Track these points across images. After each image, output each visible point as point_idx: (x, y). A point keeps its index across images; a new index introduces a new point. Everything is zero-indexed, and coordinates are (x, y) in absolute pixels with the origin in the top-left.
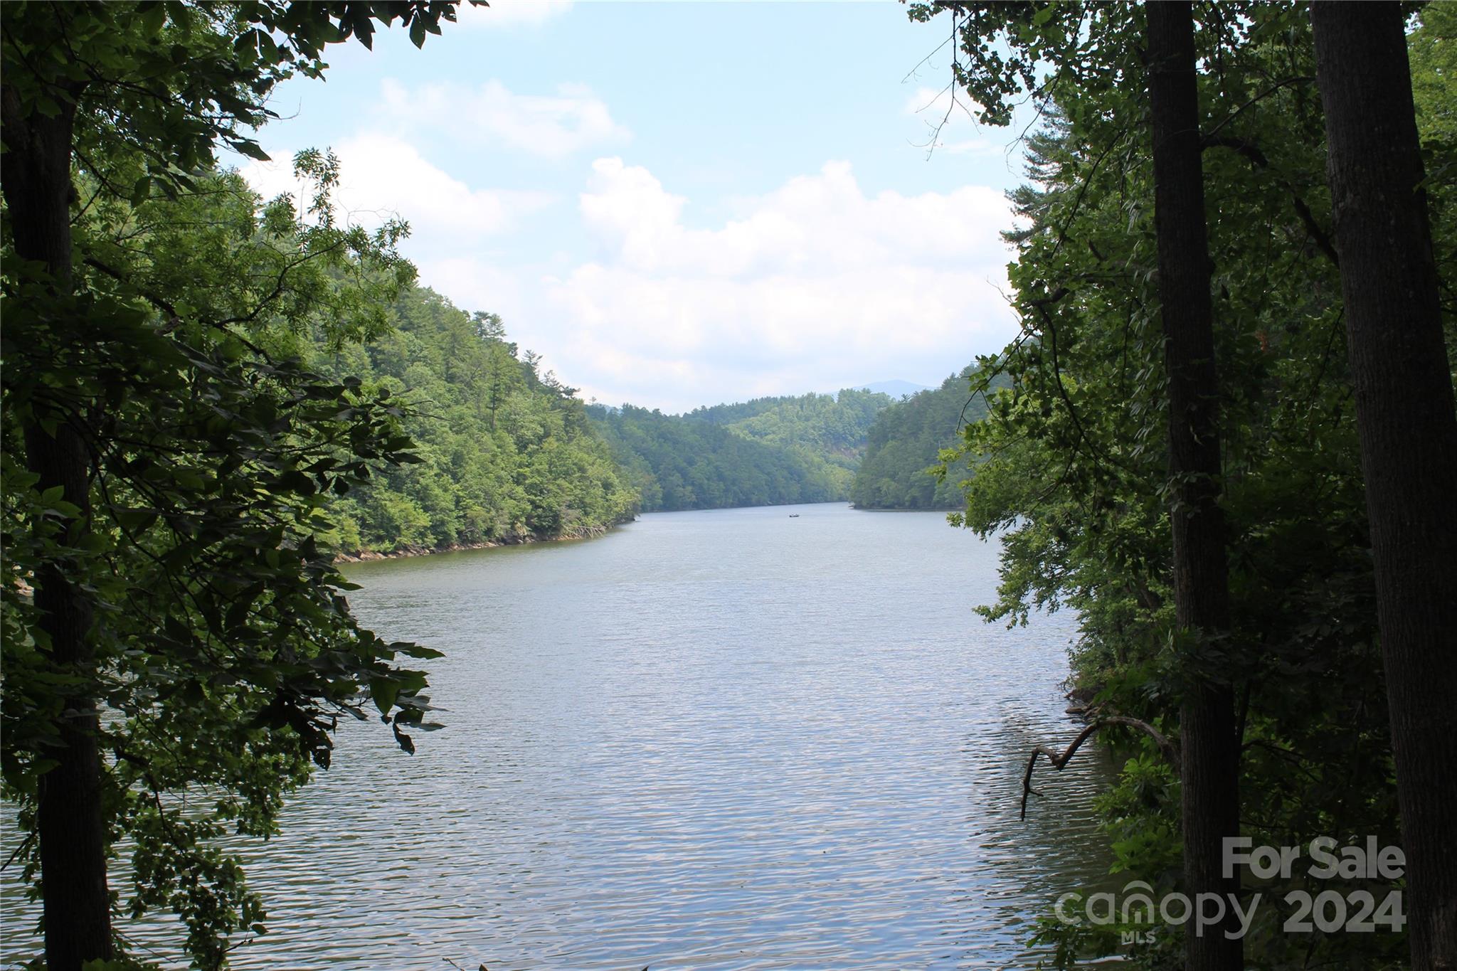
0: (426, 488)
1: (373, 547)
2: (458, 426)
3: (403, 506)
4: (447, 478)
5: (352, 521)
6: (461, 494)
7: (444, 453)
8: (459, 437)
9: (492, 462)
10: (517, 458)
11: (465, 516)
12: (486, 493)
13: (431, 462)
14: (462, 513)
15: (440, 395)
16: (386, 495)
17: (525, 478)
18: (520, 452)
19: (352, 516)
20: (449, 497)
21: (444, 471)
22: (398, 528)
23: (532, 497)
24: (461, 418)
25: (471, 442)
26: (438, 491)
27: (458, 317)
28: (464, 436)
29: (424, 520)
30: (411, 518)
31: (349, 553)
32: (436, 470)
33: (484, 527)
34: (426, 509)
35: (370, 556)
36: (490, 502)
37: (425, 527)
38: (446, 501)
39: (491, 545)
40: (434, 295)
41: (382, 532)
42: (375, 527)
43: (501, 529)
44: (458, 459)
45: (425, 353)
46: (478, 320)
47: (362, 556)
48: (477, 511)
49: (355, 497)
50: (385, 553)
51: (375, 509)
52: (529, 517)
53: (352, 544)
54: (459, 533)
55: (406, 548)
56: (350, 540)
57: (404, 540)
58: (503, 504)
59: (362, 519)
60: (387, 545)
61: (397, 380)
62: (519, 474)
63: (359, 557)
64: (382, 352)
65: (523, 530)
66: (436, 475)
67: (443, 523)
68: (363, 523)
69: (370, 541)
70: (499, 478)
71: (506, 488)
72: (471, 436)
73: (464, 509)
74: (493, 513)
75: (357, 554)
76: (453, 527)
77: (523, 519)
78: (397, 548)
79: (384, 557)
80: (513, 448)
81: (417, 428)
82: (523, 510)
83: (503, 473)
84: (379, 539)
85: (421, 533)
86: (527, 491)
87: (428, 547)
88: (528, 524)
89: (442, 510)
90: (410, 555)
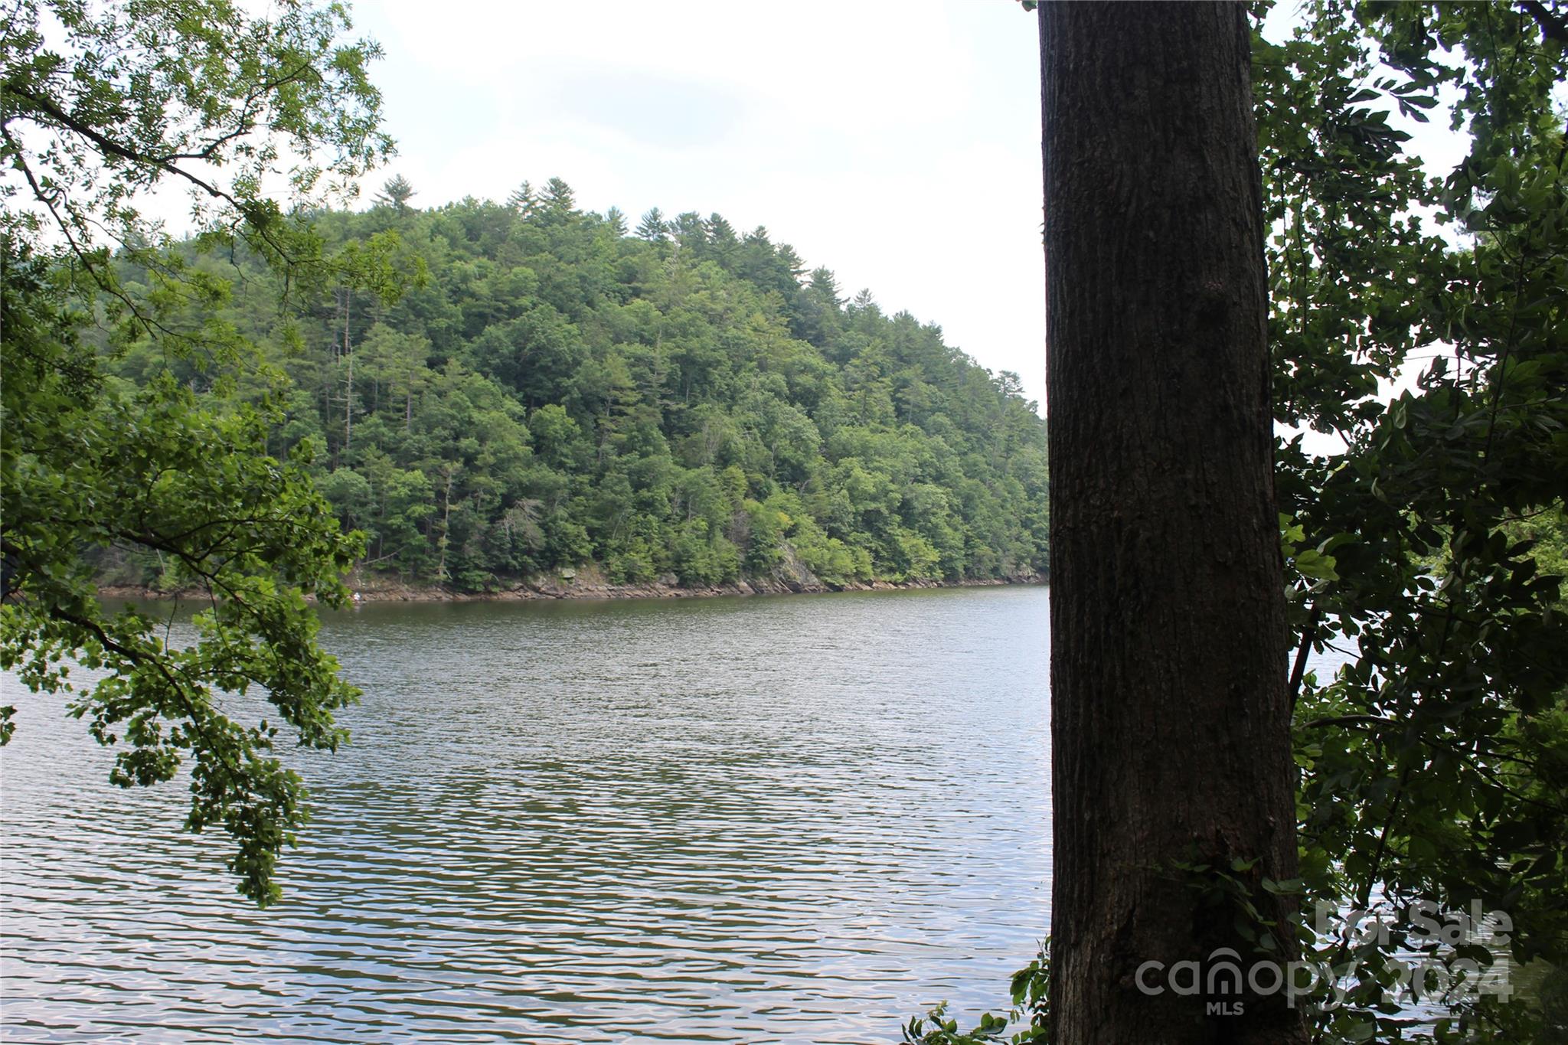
0: (936, 526)
1: (886, 577)
2: (972, 472)
3: (915, 542)
4: (958, 519)
5: (866, 553)
6: (970, 533)
7: (957, 495)
8: (971, 482)
9: (1002, 507)
10: (1026, 504)
11: (973, 554)
12: (995, 534)
13: (943, 503)
14: (970, 552)
15: (957, 443)
16: (899, 531)
17: (1033, 522)
18: (1030, 499)
19: (866, 548)
20: (958, 535)
21: (955, 512)
22: (908, 562)
23: (1039, 541)
24: (975, 465)
25: (983, 487)
26: (948, 530)
27: (981, 374)
28: (976, 481)
29: (934, 556)
30: (921, 553)
31: (862, 581)
32: (947, 511)
33: (990, 566)
34: (936, 545)
35: (882, 585)
36: (996, 543)
37: (933, 562)
38: (954, 538)
39: (997, 582)
40: (961, 353)
41: (893, 565)
42: (888, 560)
43: (1007, 568)
44: (968, 500)
45: (947, 404)
46: (1001, 378)
47: (874, 585)
48: (984, 550)
49: (871, 531)
50: (895, 584)
51: (889, 543)
52: (1034, 559)
53: (865, 574)
54: (966, 569)
55: (915, 580)
56: (862, 570)
57: (913, 573)
58: (1010, 546)
59: (876, 552)
60: (898, 576)
61: (917, 428)
62: (1028, 519)
63: (870, 586)
64: (907, 402)
65: (1028, 571)
66: (948, 515)
67: (951, 559)
68: (877, 556)
69: (882, 572)
70: (1008, 522)
71: (1015, 531)
72: (983, 481)
73: (972, 548)
74: (1000, 553)
75: (870, 583)
76: (959, 566)
77: (1029, 561)
78: (906, 580)
79: (893, 587)
80: (1023, 495)
81: (934, 473)
82: (1028, 552)
83: (1012, 517)
84: (891, 570)
85: (930, 568)
86: (1033, 534)
87: (936, 581)
88: (1032, 565)
89: (951, 548)
90: (918, 586)
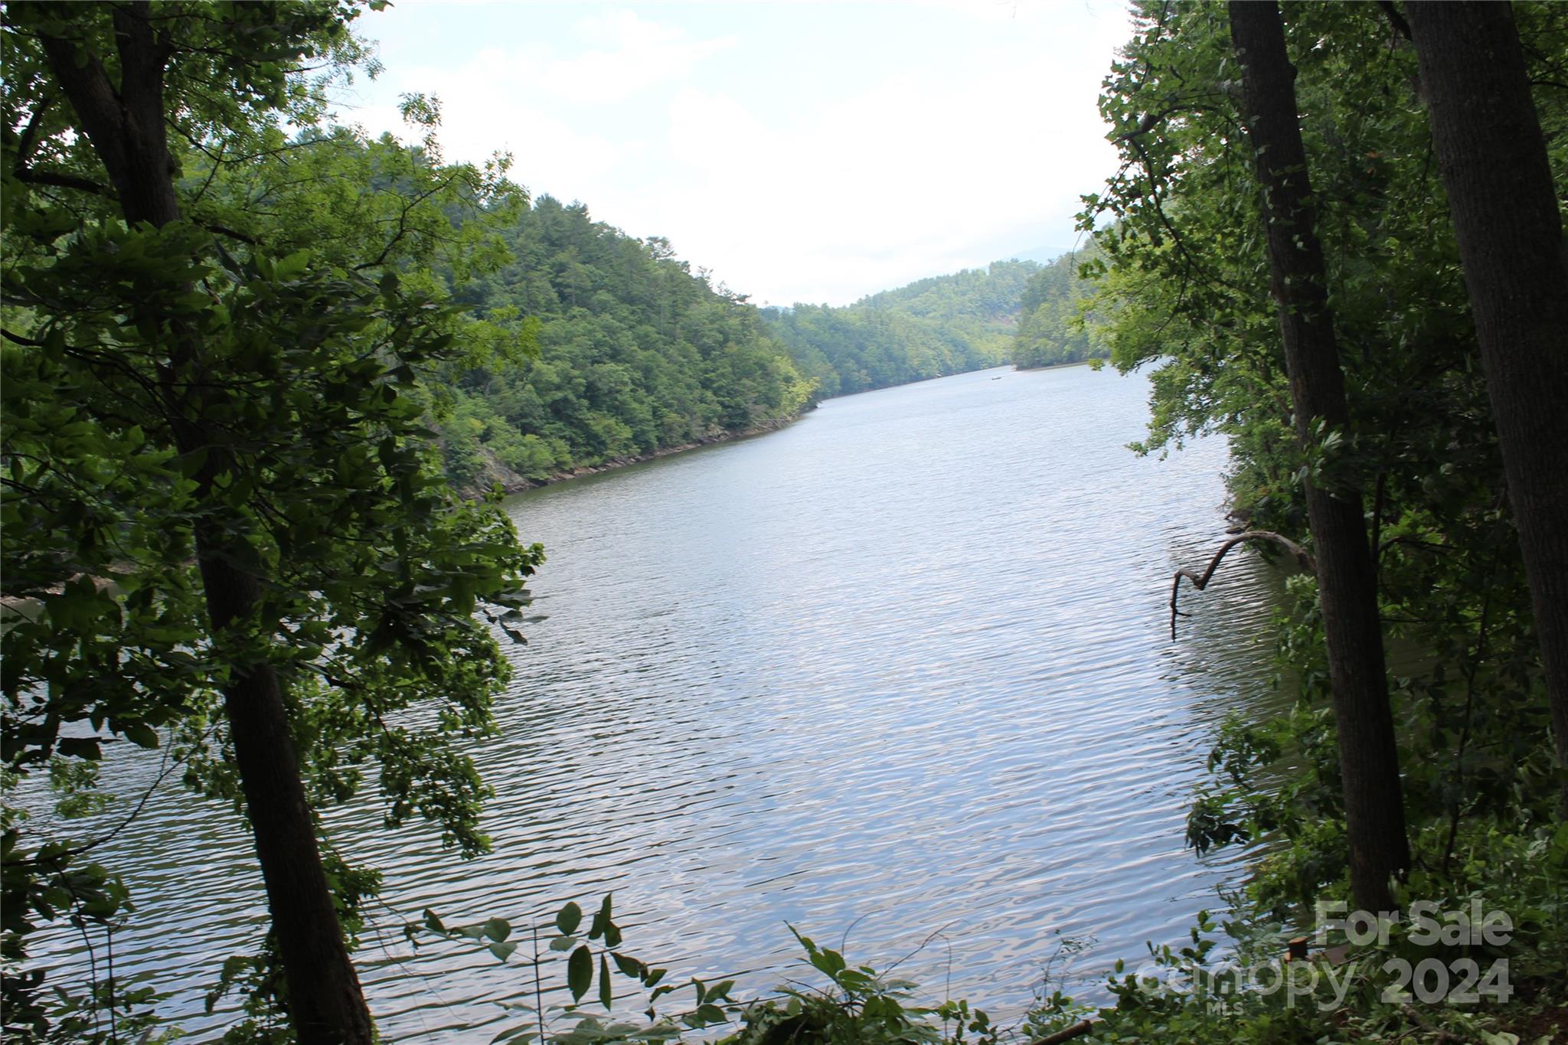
0: (623, 403)
1: (586, 462)
2: (645, 343)
3: (606, 422)
4: (642, 392)
5: (562, 442)
6: (656, 404)
7: (636, 368)
8: (646, 353)
9: (680, 372)
10: (702, 365)
11: (662, 424)
12: (679, 400)
13: (626, 379)
14: (659, 422)
15: (625, 318)
16: (589, 415)
17: (713, 382)
18: (705, 359)
19: (561, 438)
20: (645, 407)
21: (638, 385)
22: (603, 443)
23: (721, 399)
24: (647, 336)
25: (659, 356)
26: (635, 405)
27: (632, 245)
28: (651, 352)
29: (626, 433)
30: (614, 433)
31: (563, 471)
32: (631, 387)
33: (681, 431)
34: (626, 422)
35: (583, 471)
36: (683, 409)
37: (628, 439)
38: (643, 411)
39: (690, 447)
40: (607, 227)
41: (590, 449)
42: (583, 445)
43: (697, 432)
44: (647, 371)
45: (606, 280)
46: (651, 244)
47: (576, 472)
48: (672, 417)
49: (560, 419)
50: (595, 467)
51: (581, 429)
52: (720, 417)
53: (564, 463)
54: (659, 439)
55: (613, 460)
56: (560, 459)
57: (610, 453)
58: (695, 409)
59: (571, 439)
60: (596, 459)
61: (584, 310)
62: (708, 379)
63: (572, 474)
64: (569, 286)
65: (717, 430)
66: (632, 391)
67: (643, 432)
68: (573, 443)
69: (581, 458)
70: (689, 387)
71: (697, 393)
72: (658, 351)
73: (661, 417)
74: (688, 418)
75: (571, 472)
76: (652, 437)
77: (716, 420)
78: (605, 461)
79: (595, 471)
80: (698, 357)
81: (609, 352)
82: (714, 412)
83: (692, 381)
84: (589, 454)
85: (625, 445)
86: (715, 393)
87: (634, 457)
88: (720, 424)
89: (641, 421)
90: (618, 465)
